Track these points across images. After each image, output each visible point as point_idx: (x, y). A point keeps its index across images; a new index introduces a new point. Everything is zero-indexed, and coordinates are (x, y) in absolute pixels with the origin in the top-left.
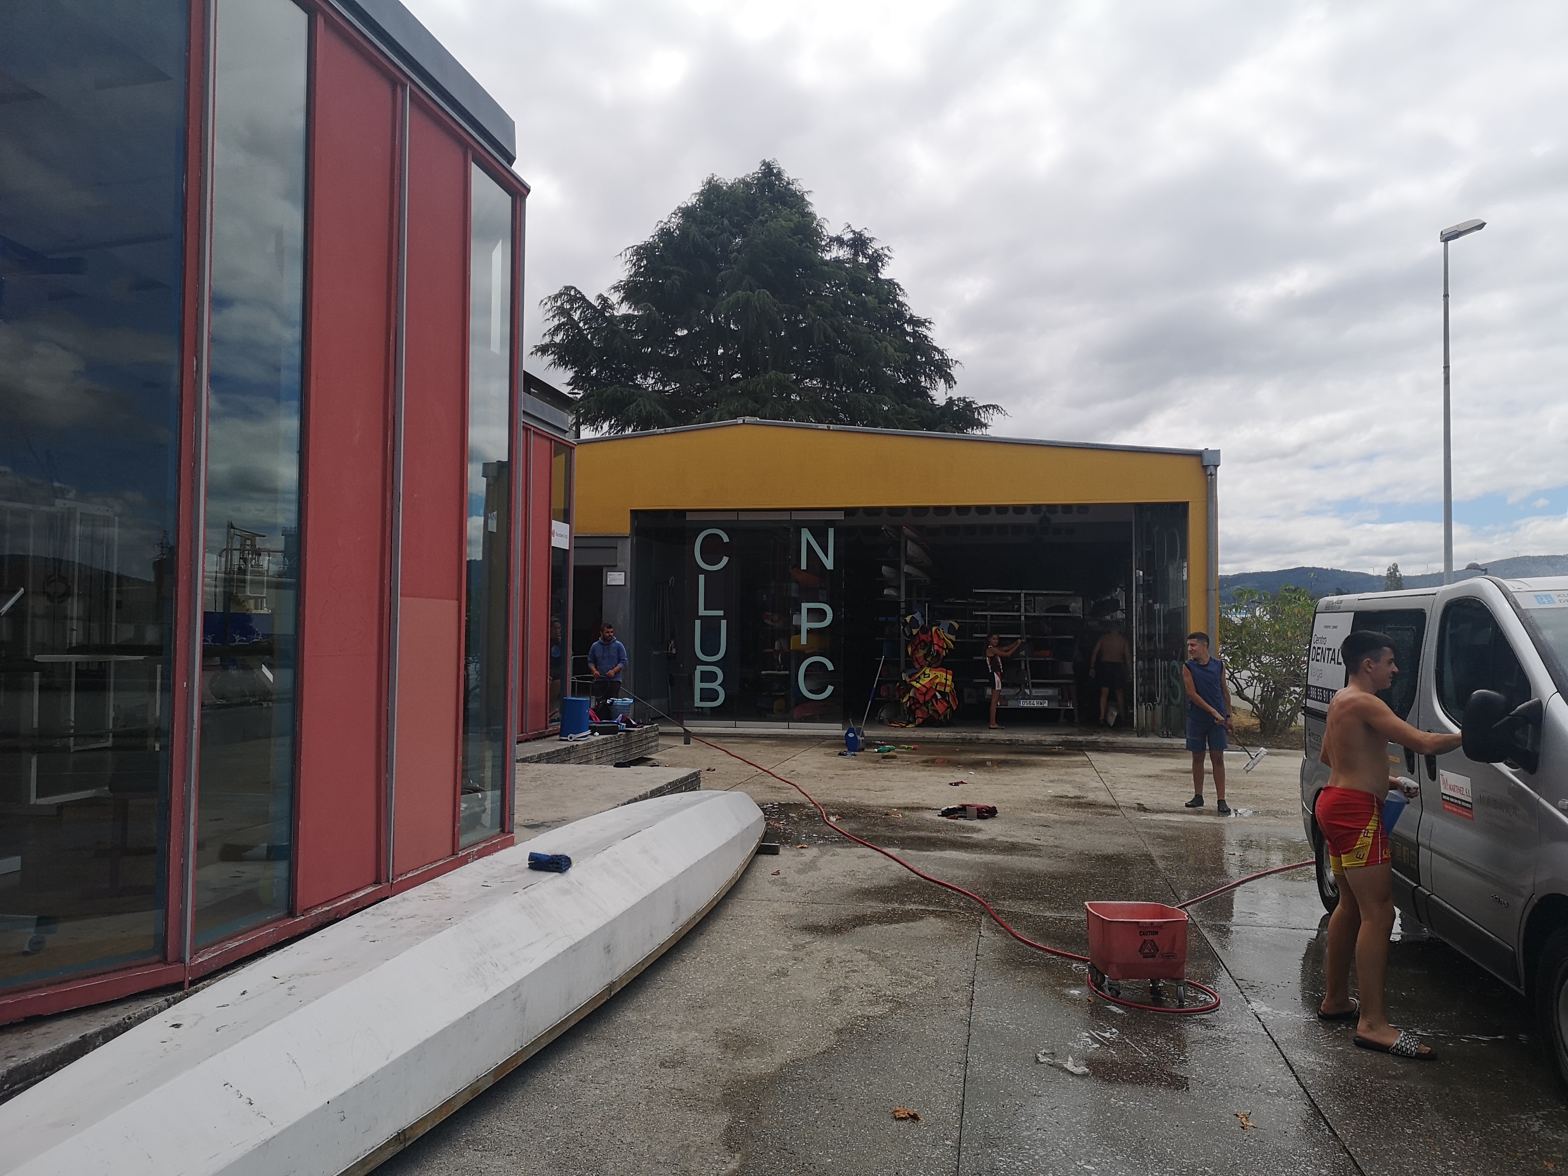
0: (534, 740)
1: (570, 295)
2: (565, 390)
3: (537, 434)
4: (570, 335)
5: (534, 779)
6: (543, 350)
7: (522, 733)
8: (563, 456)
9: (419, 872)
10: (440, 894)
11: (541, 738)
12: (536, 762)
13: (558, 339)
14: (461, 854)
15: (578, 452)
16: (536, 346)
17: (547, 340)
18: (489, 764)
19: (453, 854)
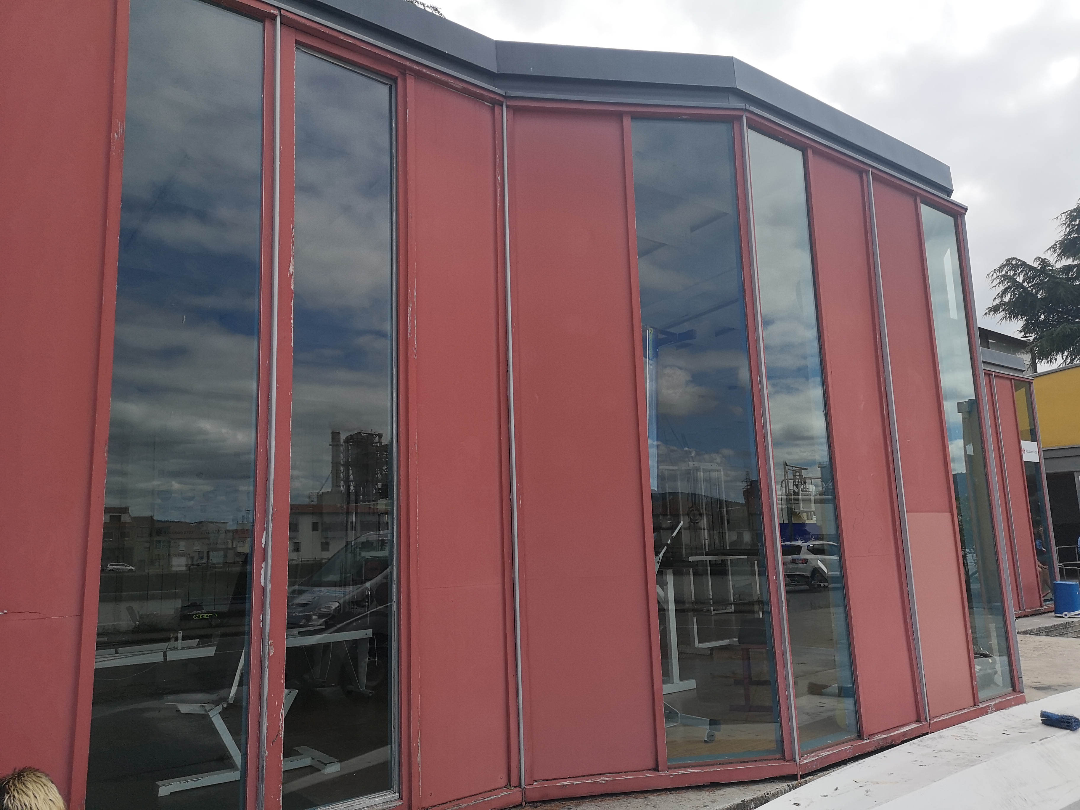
0: (1032, 615)
1: (1012, 264)
2: (1019, 336)
3: (998, 376)
4: (1016, 294)
5: (1036, 649)
6: (995, 309)
7: (1020, 610)
8: (1023, 390)
9: (949, 717)
10: (969, 736)
11: (1038, 614)
12: (1036, 634)
13: (1006, 299)
14: (981, 706)
15: (1036, 385)
16: (988, 308)
17: (997, 301)
18: (994, 634)
19: (975, 705)
